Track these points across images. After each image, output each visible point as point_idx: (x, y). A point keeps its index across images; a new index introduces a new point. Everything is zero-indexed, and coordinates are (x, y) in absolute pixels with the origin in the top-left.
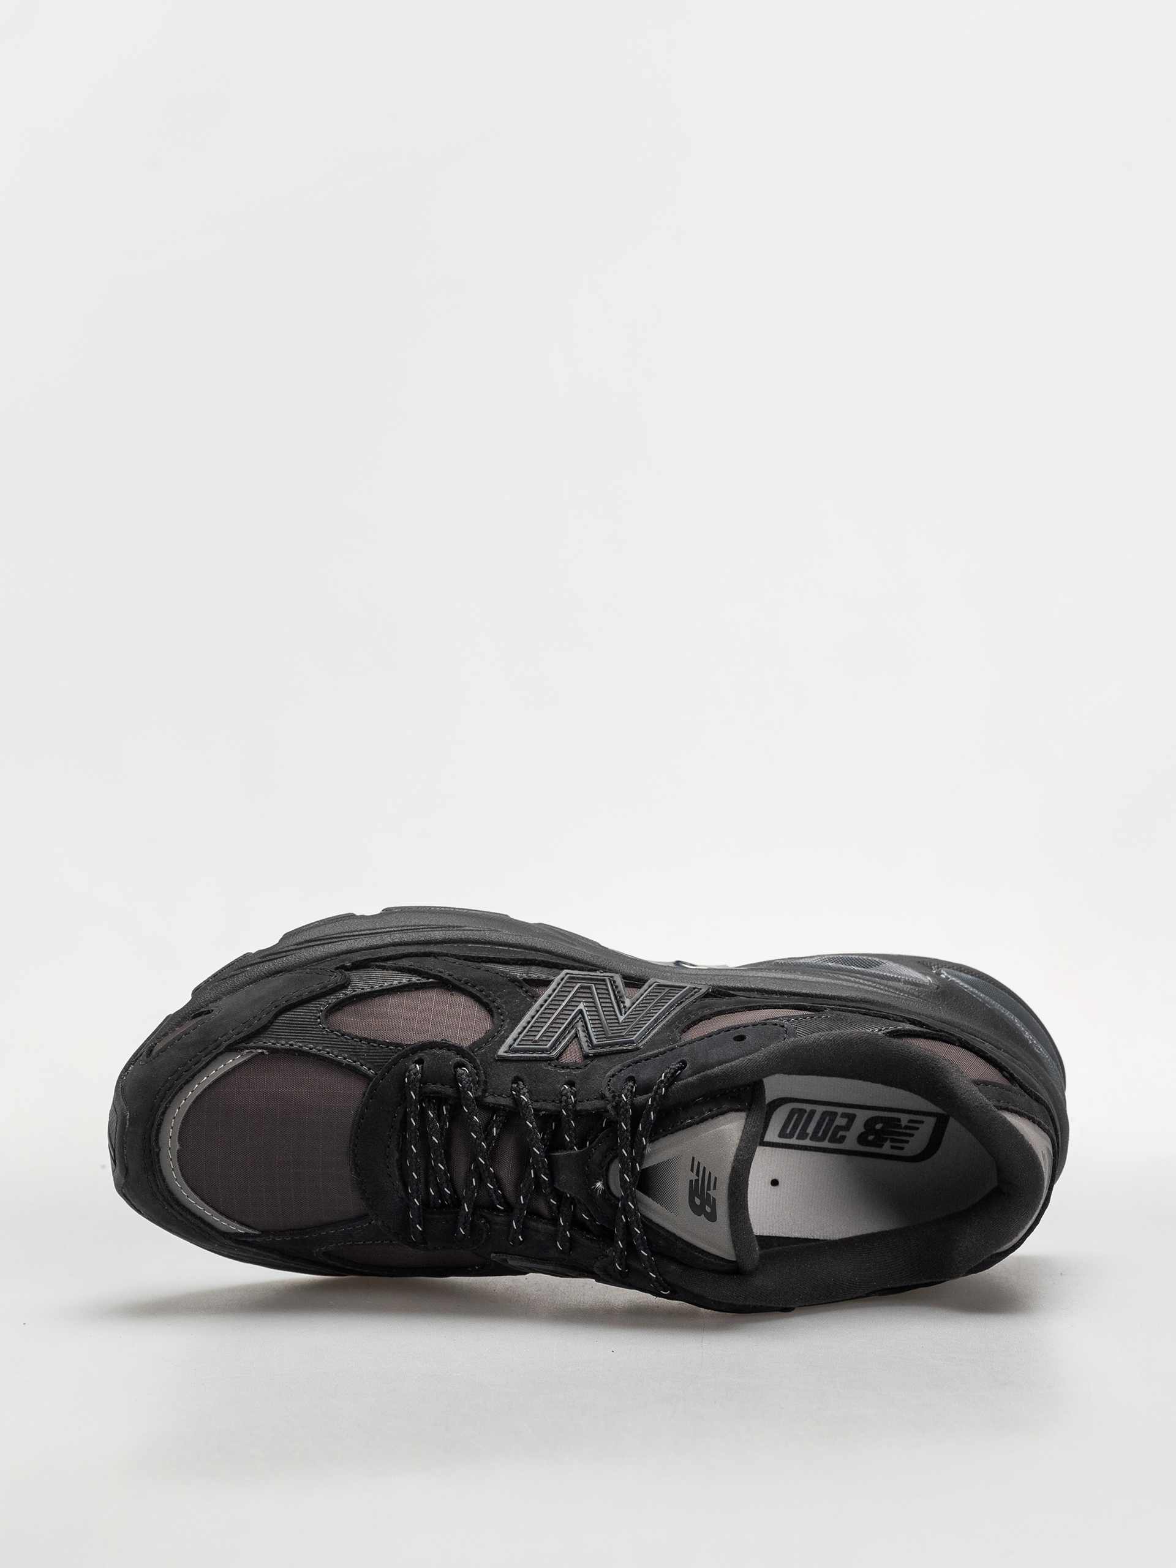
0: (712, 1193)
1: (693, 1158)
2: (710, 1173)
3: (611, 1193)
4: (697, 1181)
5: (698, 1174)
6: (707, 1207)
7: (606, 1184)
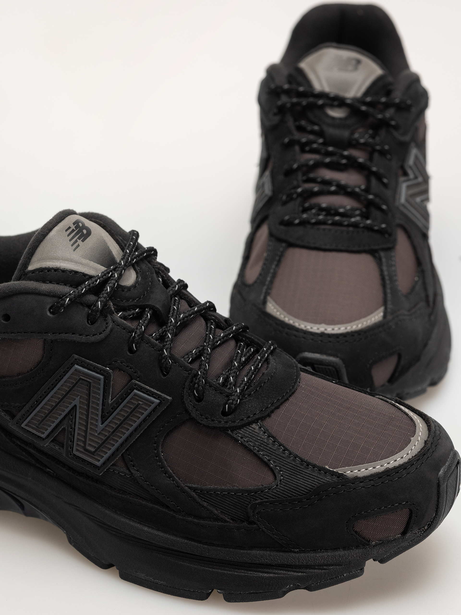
6: (81, 226)
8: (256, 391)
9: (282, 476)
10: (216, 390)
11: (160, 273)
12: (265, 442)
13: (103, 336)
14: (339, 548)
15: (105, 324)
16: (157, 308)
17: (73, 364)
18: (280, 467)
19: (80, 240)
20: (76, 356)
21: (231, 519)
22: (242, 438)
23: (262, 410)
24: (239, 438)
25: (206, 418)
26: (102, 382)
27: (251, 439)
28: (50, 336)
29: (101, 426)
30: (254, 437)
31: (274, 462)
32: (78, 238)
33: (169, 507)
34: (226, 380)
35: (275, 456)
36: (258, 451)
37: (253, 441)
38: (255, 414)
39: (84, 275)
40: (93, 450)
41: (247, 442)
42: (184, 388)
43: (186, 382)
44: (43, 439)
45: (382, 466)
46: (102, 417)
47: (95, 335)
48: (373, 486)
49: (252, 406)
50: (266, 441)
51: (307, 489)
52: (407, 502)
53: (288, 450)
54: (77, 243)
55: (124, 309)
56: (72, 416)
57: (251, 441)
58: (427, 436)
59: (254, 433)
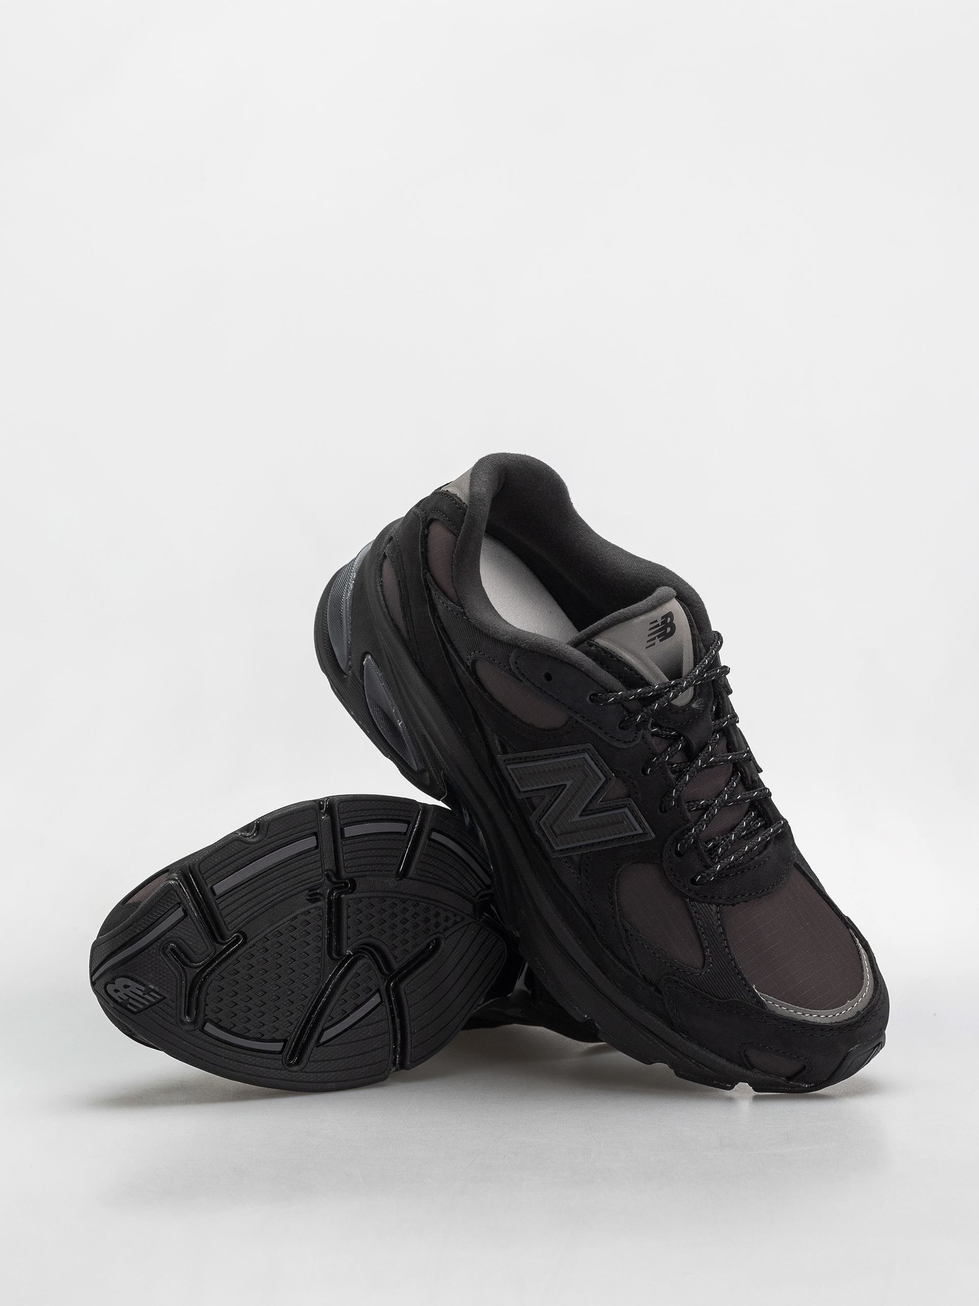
0: (659, 622)
1: (647, 648)
2: (650, 629)
3: (694, 695)
4: (658, 636)
5: (654, 639)
6: (668, 622)
7: (692, 701)
8: (736, 874)
9: (710, 969)
10: (698, 855)
11: (719, 698)
12: (713, 928)
13: (625, 746)
14: (723, 1057)
15: (634, 736)
16: (691, 743)
17: (583, 751)
18: (713, 960)
19: (658, 638)
20: (592, 747)
21: (643, 975)
22: (695, 912)
23: (729, 898)
24: (693, 911)
25: (674, 876)
26: (601, 783)
27: (704, 918)
28: (577, 717)
29: (576, 818)
30: (707, 918)
31: (711, 952)
32: (657, 636)
33: (595, 928)
34: (715, 847)
35: (715, 947)
36: (703, 933)
37: (704, 921)
38: (720, 898)
39: (642, 678)
40: (558, 832)
41: (698, 919)
42: (671, 834)
43: (676, 829)
44: (520, 792)
45: (803, 1014)
46: (584, 811)
47: (619, 741)
48: (784, 1028)
49: (722, 889)
50: (715, 927)
51: (724, 995)
52: (805, 1059)
53: (729, 949)
54: (654, 641)
55: (661, 727)
56: (557, 790)
57: (702, 920)
58: (864, 1007)
59: (709, 914)
